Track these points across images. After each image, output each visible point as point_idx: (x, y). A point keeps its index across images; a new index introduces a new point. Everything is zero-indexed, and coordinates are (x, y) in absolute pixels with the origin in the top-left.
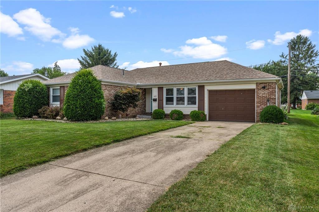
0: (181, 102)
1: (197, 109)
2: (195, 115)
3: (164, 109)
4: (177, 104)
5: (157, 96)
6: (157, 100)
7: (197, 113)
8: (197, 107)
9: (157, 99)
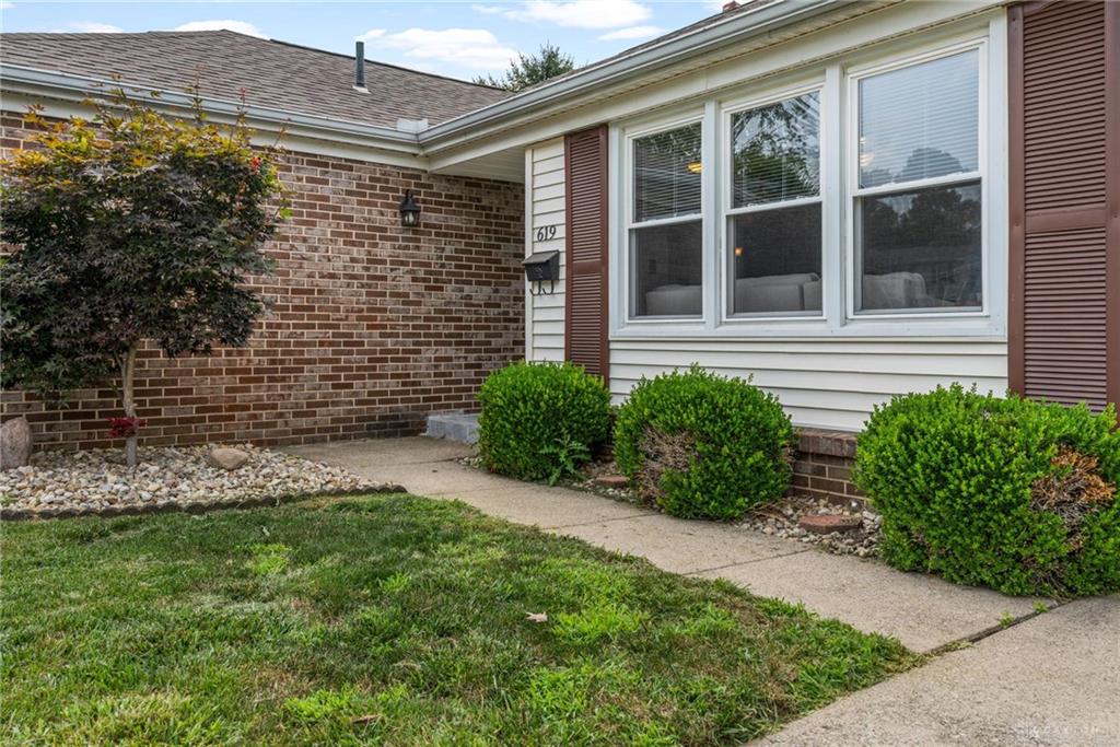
0: (789, 284)
1: (1001, 368)
2: (938, 475)
3: (615, 358)
4: (742, 305)
5: (561, 232)
6: (563, 274)
7: (970, 447)
8: (1002, 333)
9: (563, 260)
